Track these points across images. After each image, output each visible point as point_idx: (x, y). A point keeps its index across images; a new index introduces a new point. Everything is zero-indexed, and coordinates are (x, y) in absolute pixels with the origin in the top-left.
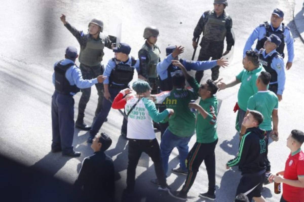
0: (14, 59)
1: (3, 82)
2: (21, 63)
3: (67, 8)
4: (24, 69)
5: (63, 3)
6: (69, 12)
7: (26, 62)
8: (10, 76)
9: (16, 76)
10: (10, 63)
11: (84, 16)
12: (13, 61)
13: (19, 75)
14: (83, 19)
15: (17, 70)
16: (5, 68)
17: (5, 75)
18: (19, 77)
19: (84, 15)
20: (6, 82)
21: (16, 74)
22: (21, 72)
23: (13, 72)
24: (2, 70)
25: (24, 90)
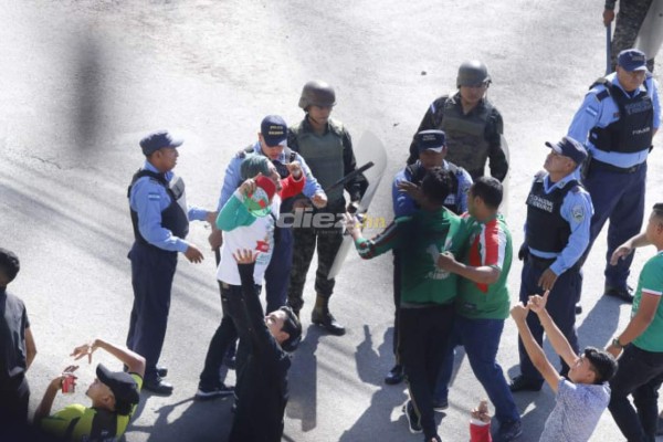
0: (33, 157)
1: (5, 210)
2: (48, 166)
3: (156, 37)
4: (55, 180)
5: (148, 24)
6: (161, 46)
7: (60, 163)
8: (22, 196)
9: (35, 196)
10: (23, 166)
11: (195, 56)
12: (29, 162)
13: (44, 194)
14: (193, 62)
15: (39, 183)
16: (9, 177)
17: (11, 193)
18: (43, 199)
19: (196, 53)
20: (14, 212)
21: (37, 190)
22: (48, 186)
23: (29, 188)
24: (4, 181)
25: (55, 228)
